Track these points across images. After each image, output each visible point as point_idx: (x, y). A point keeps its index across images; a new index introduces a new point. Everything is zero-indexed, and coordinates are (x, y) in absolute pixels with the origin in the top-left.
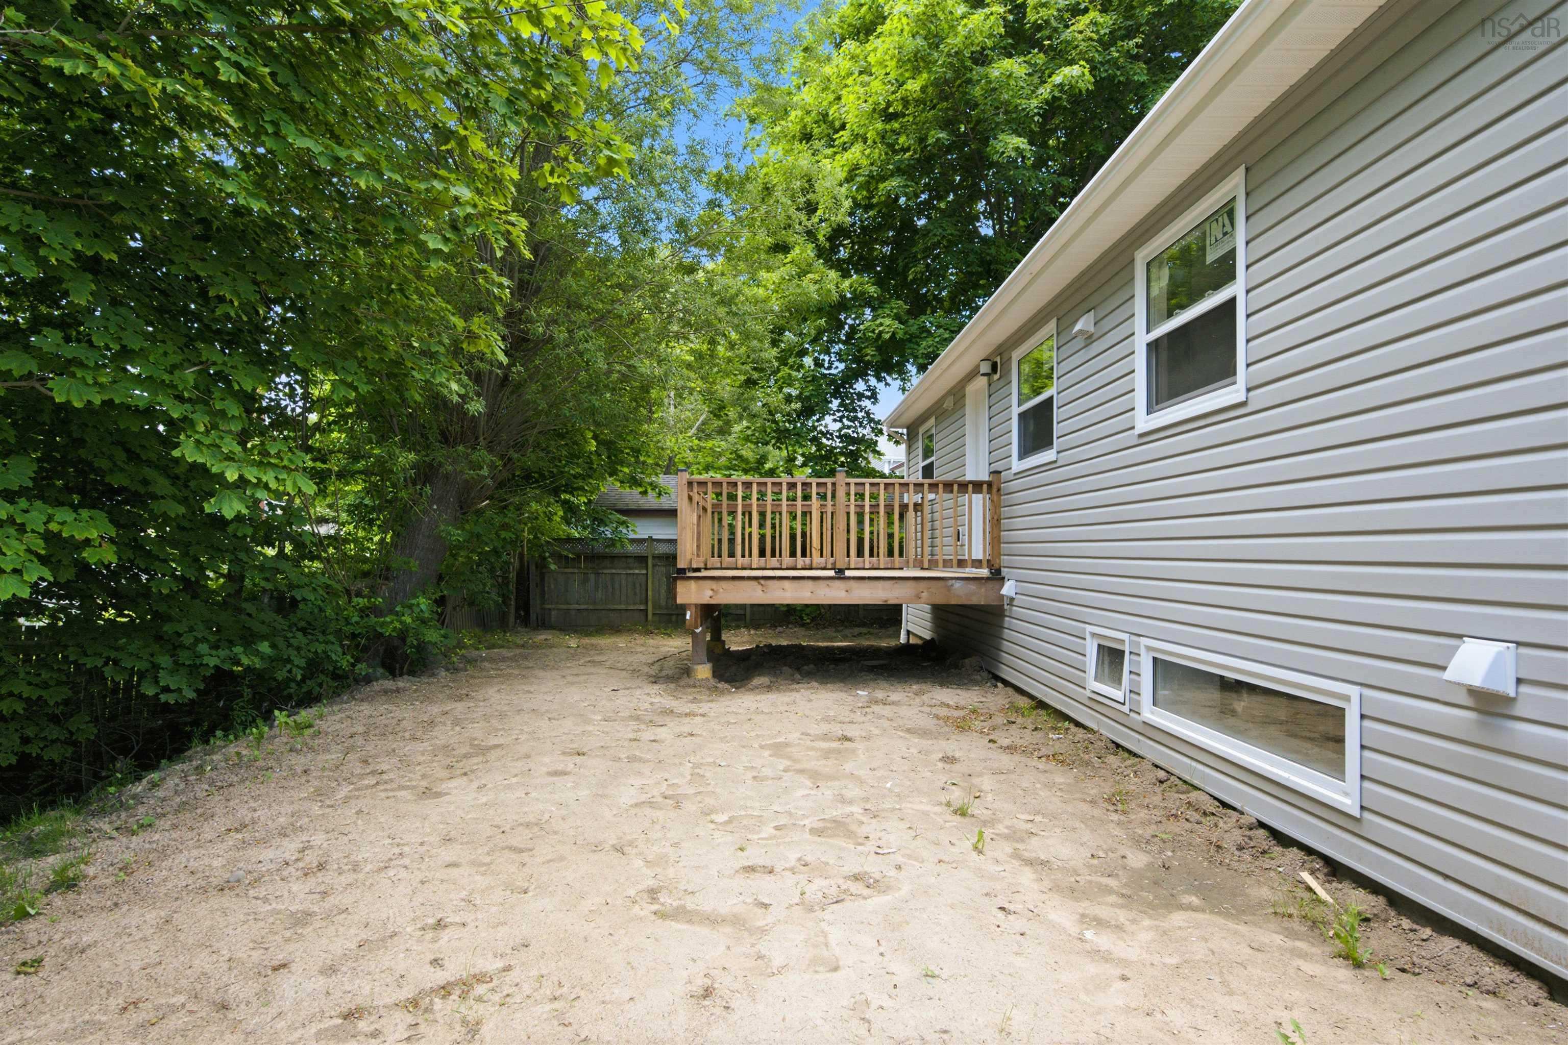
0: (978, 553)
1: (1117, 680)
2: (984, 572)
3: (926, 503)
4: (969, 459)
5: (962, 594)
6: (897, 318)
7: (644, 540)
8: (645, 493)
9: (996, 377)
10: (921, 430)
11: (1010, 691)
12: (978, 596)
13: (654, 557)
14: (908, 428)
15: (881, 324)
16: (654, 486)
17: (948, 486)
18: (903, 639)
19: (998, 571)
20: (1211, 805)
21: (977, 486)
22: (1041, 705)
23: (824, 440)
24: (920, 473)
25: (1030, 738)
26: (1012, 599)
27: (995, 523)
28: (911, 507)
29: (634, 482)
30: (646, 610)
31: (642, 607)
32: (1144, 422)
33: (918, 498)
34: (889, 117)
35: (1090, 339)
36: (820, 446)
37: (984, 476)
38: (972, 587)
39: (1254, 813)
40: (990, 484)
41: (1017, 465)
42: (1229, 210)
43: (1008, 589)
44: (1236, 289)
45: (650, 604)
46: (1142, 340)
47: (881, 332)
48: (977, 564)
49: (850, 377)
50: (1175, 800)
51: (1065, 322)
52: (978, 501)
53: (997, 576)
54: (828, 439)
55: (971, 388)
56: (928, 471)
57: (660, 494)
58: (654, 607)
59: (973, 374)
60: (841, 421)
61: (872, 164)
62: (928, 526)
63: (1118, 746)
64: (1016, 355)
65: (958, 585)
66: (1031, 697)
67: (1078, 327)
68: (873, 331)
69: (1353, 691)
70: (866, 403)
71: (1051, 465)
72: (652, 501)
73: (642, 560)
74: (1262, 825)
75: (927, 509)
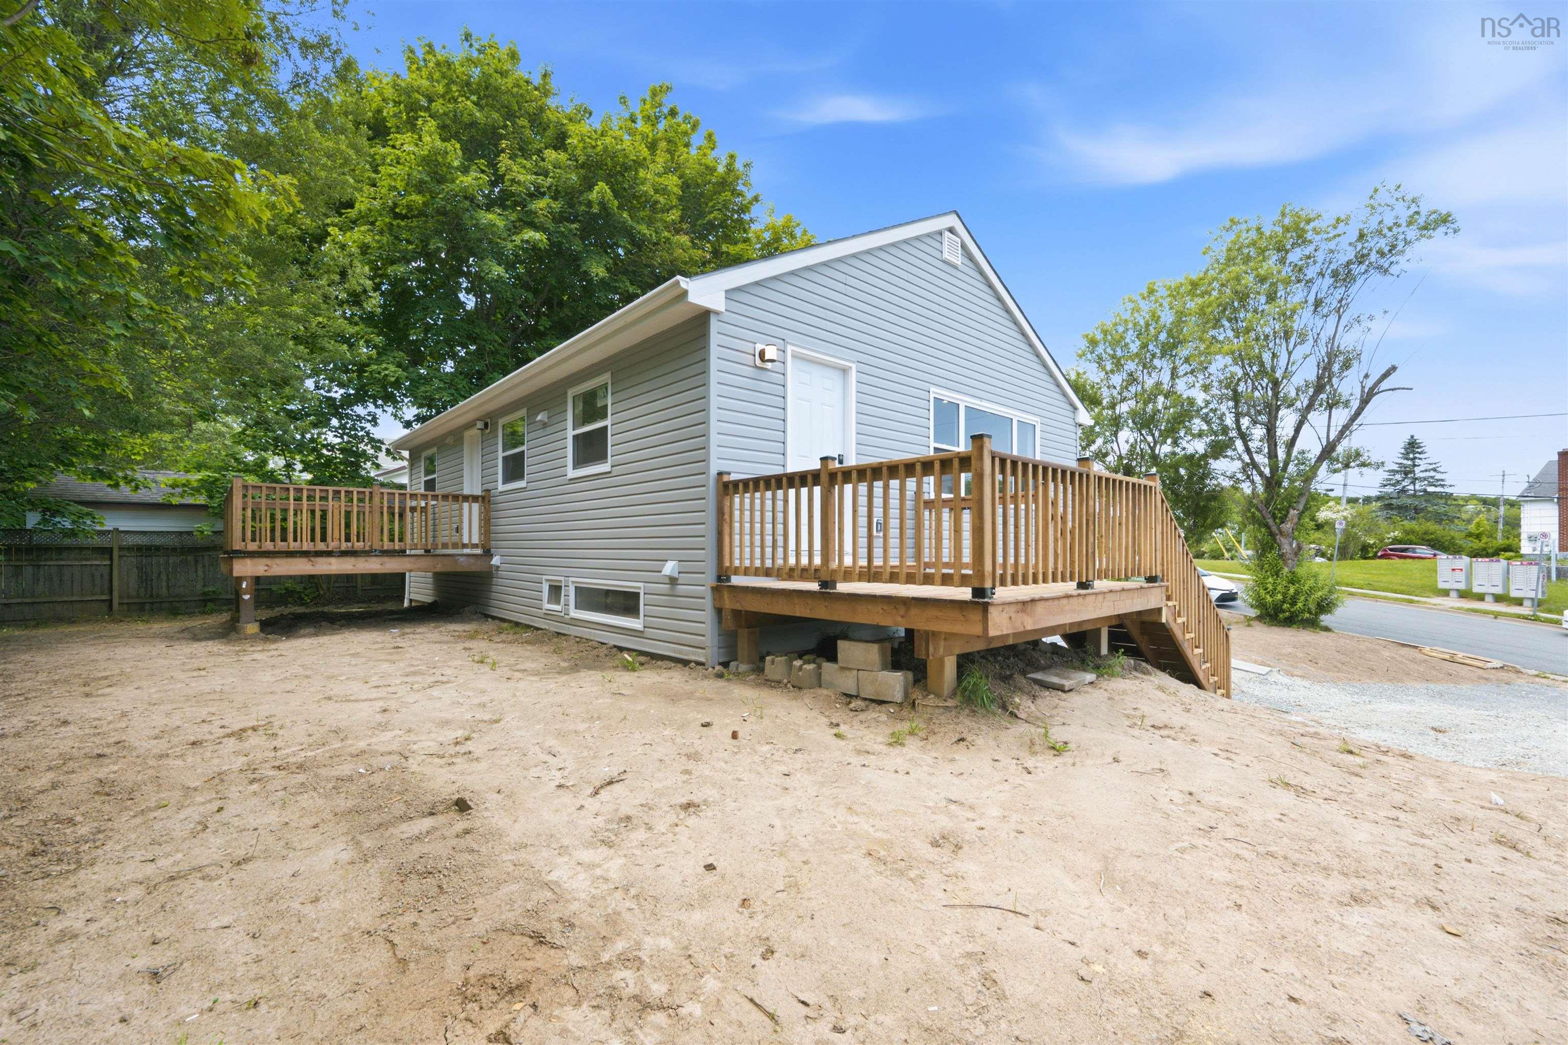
0: (475, 540)
1: (558, 602)
2: (479, 551)
3: (430, 508)
4: (466, 479)
5: (464, 565)
6: (399, 365)
7: (109, 532)
8: (116, 485)
9: (488, 431)
10: (424, 454)
11: (497, 622)
12: (475, 566)
13: (121, 549)
14: (411, 451)
15: (386, 369)
16: (128, 480)
17: (445, 497)
18: (406, 604)
19: (489, 551)
20: (596, 645)
21: (475, 499)
22: (517, 624)
23: (325, 451)
24: (422, 485)
25: (511, 637)
26: (498, 567)
27: (487, 523)
28: (408, 510)
29: (100, 474)
30: (110, 602)
31: (104, 597)
32: (572, 473)
33: (423, 504)
34: (397, 216)
35: (545, 425)
36: (320, 456)
37: (478, 492)
38: (472, 560)
39: (612, 643)
40: (483, 498)
41: (501, 487)
42: (605, 387)
43: (496, 561)
44: (607, 422)
45: (116, 594)
46: (570, 433)
47: (386, 375)
48: (475, 546)
49: (348, 401)
50: (582, 646)
51: (532, 413)
52: (476, 507)
53: (488, 553)
54: (328, 450)
55: (468, 434)
56: (430, 485)
57: (137, 488)
58: (120, 597)
59: (470, 425)
60: (342, 437)
61: (380, 248)
62: (430, 522)
63: (558, 633)
64: (502, 421)
65: (462, 559)
66: (510, 621)
67: (539, 418)
68: (379, 373)
69: (641, 585)
70: (368, 426)
71: (523, 489)
72: (125, 492)
73: (106, 551)
74: (615, 646)
75: (430, 510)
